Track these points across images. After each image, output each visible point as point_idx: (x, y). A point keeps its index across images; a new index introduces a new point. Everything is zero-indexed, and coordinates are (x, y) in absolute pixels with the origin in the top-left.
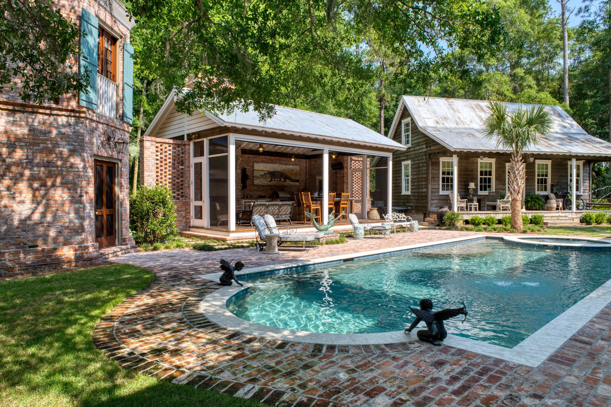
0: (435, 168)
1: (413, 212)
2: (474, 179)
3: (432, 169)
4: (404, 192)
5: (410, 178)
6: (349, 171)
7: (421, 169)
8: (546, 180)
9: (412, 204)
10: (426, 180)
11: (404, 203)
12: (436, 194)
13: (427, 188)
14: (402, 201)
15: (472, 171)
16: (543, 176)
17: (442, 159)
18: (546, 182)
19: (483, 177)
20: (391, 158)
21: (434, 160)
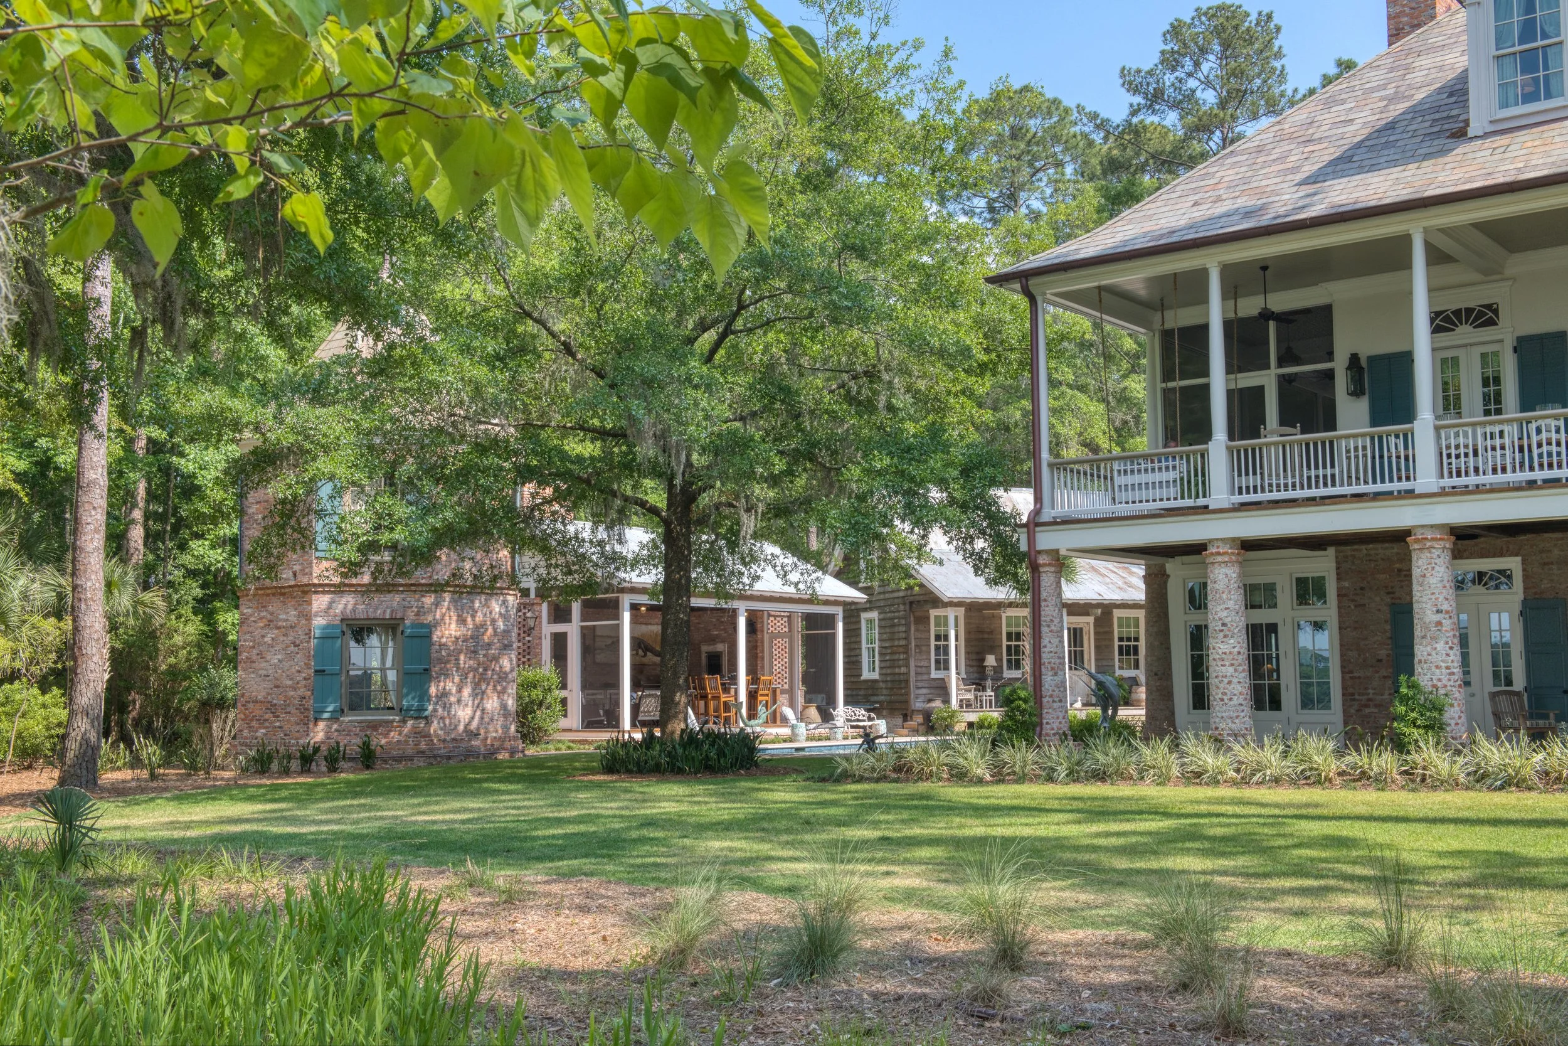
0: (921, 627)
1: (885, 712)
2: (994, 648)
3: (917, 630)
4: (866, 675)
5: (876, 646)
6: (766, 637)
7: (896, 629)
8: (1136, 648)
9: (882, 698)
10: (906, 649)
11: (866, 696)
12: (925, 677)
13: (908, 666)
14: (862, 692)
15: (991, 632)
16: (1129, 639)
17: (933, 613)
18: (1136, 652)
19: (1013, 643)
20: (841, 617)
21: (918, 614)
